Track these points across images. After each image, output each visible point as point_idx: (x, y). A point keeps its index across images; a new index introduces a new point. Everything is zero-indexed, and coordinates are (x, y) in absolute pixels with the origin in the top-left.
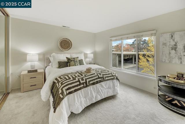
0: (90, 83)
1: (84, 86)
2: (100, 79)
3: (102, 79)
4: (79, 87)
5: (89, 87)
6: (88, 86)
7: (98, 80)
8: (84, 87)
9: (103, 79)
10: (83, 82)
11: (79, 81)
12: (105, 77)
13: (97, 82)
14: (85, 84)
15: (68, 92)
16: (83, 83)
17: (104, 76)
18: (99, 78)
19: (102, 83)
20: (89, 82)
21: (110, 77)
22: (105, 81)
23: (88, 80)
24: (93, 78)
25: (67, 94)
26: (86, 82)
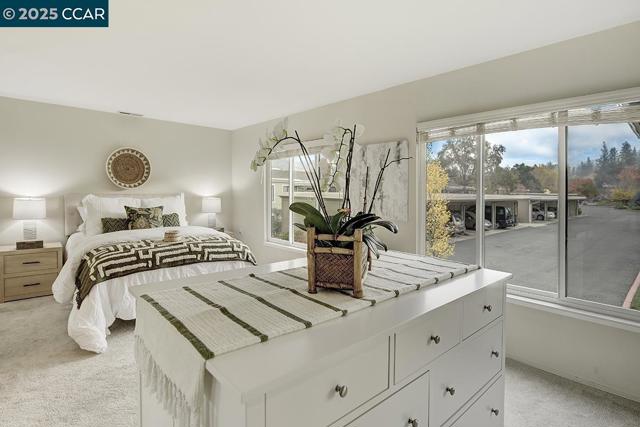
0: (164, 261)
1: (147, 266)
2: (194, 256)
3: (199, 256)
4: (135, 266)
5: (161, 270)
6: (159, 267)
7: (189, 257)
8: (147, 269)
9: (203, 256)
10: (146, 256)
11: (137, 254)
12: (209, 253)
13: (184, 263)
14: (150, 262)
15: (108, 273)
16: (146, 261)
17: (206, 250)
18: (190, 252)
19: (198, 265)
20: (161, 258)
21: (224, 253)
22: (208, 261)
23: (158, 256)
24: (175, 252)
25: (107, 278)
26: (154, 259)
